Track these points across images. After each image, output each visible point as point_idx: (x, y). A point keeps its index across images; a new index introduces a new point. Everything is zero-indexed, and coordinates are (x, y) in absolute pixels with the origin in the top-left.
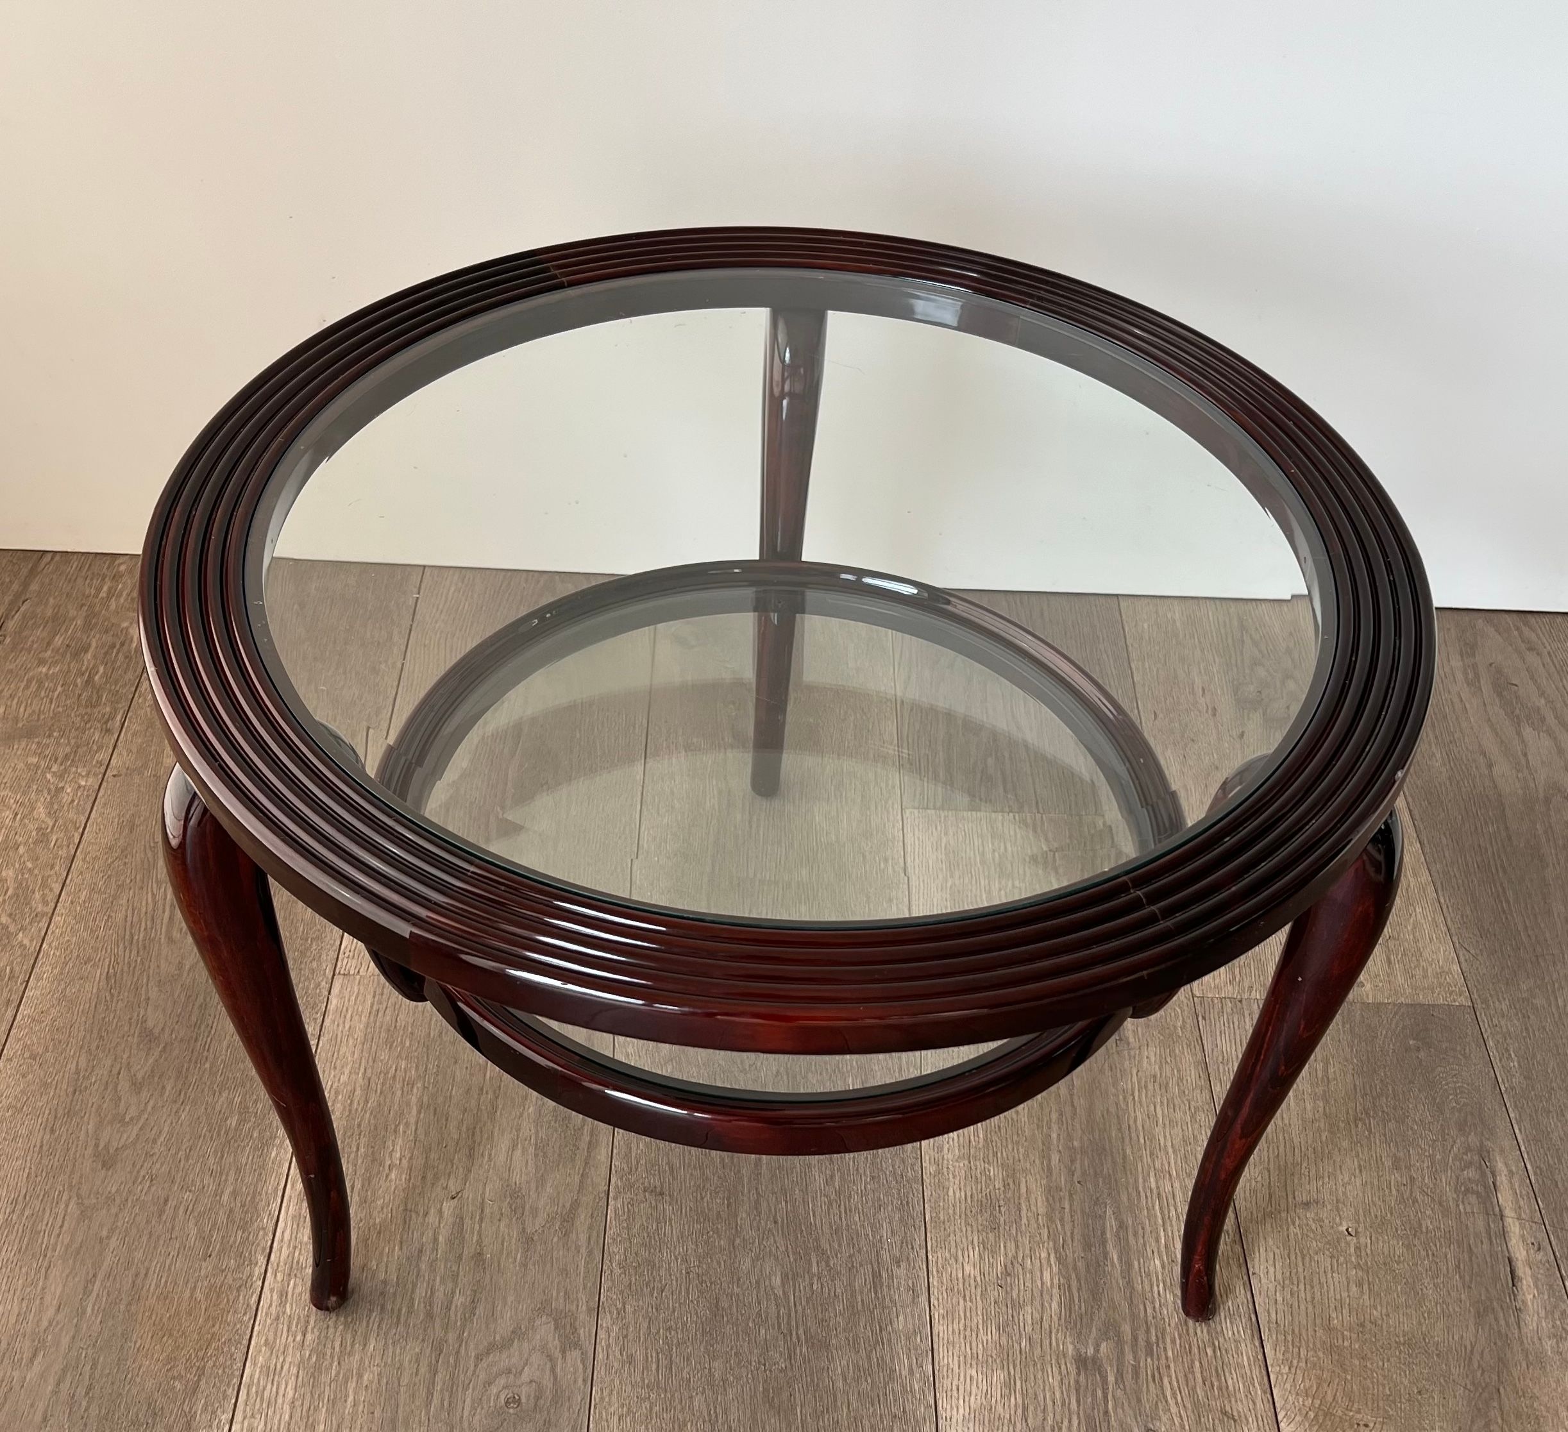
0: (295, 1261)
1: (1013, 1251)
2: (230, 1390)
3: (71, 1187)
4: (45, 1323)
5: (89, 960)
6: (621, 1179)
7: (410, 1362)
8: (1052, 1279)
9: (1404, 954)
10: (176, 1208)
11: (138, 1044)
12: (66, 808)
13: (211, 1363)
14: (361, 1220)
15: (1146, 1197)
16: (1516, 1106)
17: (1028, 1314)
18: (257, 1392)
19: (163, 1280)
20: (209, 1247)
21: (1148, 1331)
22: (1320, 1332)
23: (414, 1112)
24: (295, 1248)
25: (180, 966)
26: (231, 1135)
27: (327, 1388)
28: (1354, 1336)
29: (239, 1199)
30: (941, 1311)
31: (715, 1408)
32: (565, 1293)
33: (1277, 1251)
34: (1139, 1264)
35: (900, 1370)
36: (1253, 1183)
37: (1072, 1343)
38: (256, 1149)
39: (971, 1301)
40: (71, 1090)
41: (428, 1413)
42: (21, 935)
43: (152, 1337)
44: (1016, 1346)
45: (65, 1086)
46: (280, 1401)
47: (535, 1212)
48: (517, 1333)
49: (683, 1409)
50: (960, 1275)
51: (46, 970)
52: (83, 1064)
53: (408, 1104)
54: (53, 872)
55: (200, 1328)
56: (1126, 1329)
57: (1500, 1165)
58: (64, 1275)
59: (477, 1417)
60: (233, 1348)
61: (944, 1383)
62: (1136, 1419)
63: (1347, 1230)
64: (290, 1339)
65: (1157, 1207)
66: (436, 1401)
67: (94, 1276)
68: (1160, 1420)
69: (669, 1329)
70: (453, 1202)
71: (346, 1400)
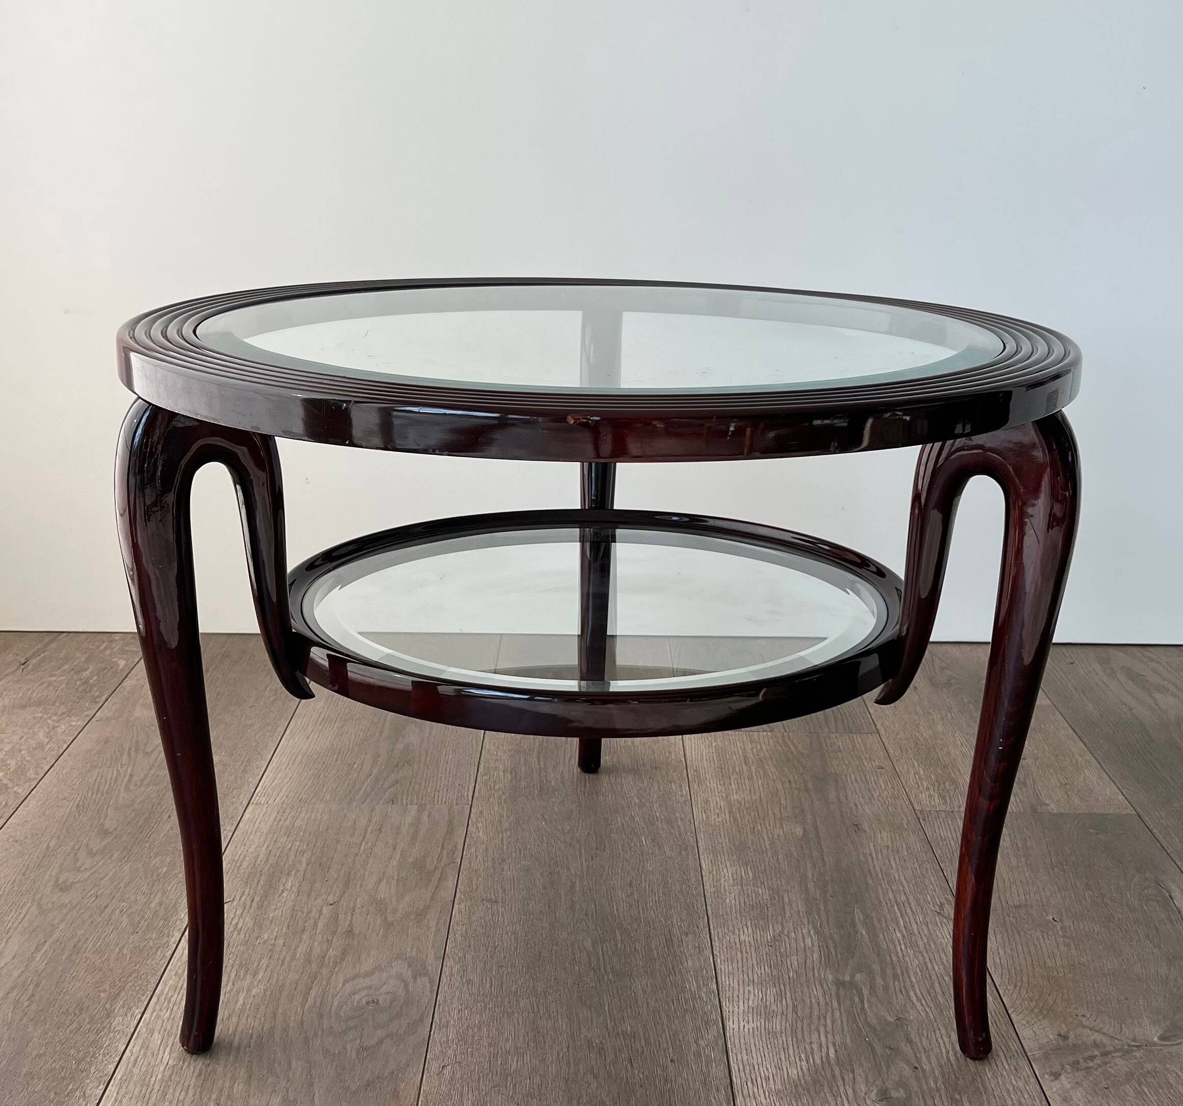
1: (780, 929)
2: (145, 997)
3: (33, 900)
5: (66, 798)
6: (464, 895)
7: (291, 984)
8: (812, 943)
9: (1079, 791)
10: (113, 911)
11: (96, 836)
12: (59, 734)
13: (131, 984)
15: (885, 903)
16: (1181, 859)
17: (794, 960)
18: (165, 999)
19: (98, 944)
20: (137, 928)
21: (894, 968)
22: (1038, 969)
23: (304, 865)
25: (133, 801)
28: (1067, 971)
29: (163, 907)
30: (722, 958)
31: (538, 1006)
32: (418, 950)
33: (997, 929)
34: (884, 935)
35: (690, 987)
37: (833, 974)
39: (746, 953)
40: (41, 856)
41: (303, 1008)
42: (16, 788)
43: (85, 972)
44: (785, 976)
45: (37, 854)
47: (395, 911)
48: (378, 968)
49: (511, 1006)
50: (737, 941)
51: (31, 803)
52: (52, 844)
53: (300, 862)
54: (45, 761)
55: (124, 967)
56: (876, 967)
57: (1173, 887)
58: (22, 941)
59: (343, 1010)
60: (149, 978)
61: (726, 994)
62: (888, 1012)
63: (1053, 919)
65: (896, 907)
66: (310, 1003)
67: (45, 942)
68: (909, 1012)
70: (330, 907)
71: (236, 1003)
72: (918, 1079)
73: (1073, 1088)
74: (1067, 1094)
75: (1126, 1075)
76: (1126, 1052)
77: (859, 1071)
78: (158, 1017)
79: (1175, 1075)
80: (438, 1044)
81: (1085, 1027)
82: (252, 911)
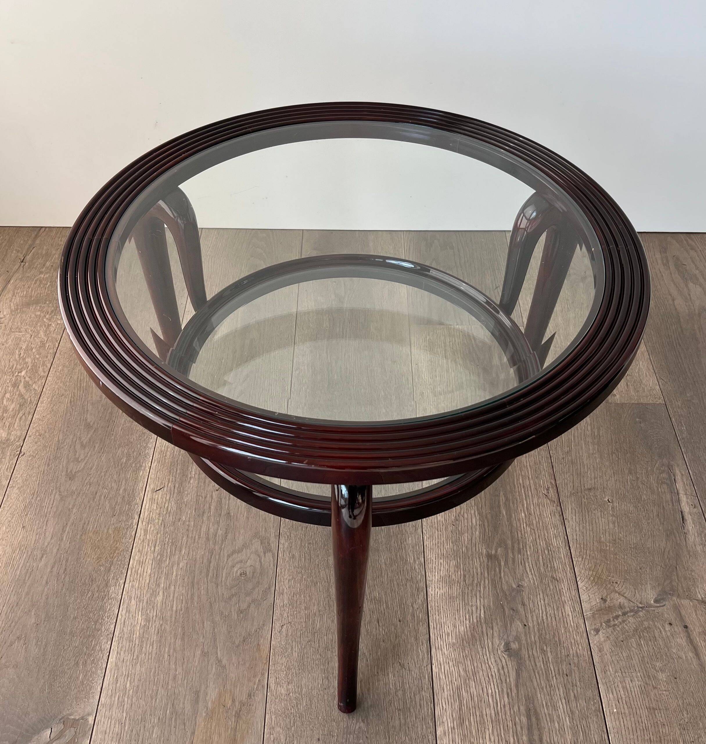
0: (151, 517)
1: (459, 510)
2: (124, 570)
3: (56, 488)
4: (46, 544)
5: (63, 395)
7: (200, 558)
8: (476, 522)
9: (634, 382)
10: (100, 496)
11: (84, 429)
12: (52, 333)
13: (116, 559)
14: (178, 500)
15: (518, 487)
16: (684, 446)
17: (466, 537)
18: (135, 571)
19: (95, 526)
20: (114, 512)
21: (519, 544)
22: (596, 544)
24: (151, 511)
26: (123, 465)
27: (165, 569)
28: (611, 545)
30: (428, 536)
31: (330, 576)
32: (265, 529)
33: (577, 510)
34: (515, 516)
35: (410, 561)
36: (566, 481)
37: (486, 549)
38: (134, 471)
39: (441, 531)
40: (56, 448)
41: (207, 579)
42: (34, 385)
43: (91, 549)
44: (461, 550)
45: (53, 447)
46: (145, 574)
48: (245, 546)
49: (316, 577)
50: (436, 521)
51: (45, 399)
52: (60, 437)
54: (47, 359)
55: (111, 545)
56: (509, 542)
57: (677, 472)
58: (54, 524)
59: (228, 581)
60: (125, 553)
61: (429, 566)
62: (514, 580)
63: (608, 500)
64: (149, 549)
65: (523, 491)
66: (210, 574)
67: (67, 524)
68: (524, 580)
69: (310, 543)
70: (217, 492)
71: (172, 574)
72: (526, 635)
73: (605, 641)
74: (601, 646)
75: (634, 631)
76: (635, 612)
77: (495, 628)
78: (133, 586)
79: (659, 630)
80: (279, 608)
81: (616, 592)
82: (175, 495)
